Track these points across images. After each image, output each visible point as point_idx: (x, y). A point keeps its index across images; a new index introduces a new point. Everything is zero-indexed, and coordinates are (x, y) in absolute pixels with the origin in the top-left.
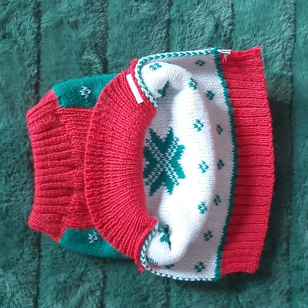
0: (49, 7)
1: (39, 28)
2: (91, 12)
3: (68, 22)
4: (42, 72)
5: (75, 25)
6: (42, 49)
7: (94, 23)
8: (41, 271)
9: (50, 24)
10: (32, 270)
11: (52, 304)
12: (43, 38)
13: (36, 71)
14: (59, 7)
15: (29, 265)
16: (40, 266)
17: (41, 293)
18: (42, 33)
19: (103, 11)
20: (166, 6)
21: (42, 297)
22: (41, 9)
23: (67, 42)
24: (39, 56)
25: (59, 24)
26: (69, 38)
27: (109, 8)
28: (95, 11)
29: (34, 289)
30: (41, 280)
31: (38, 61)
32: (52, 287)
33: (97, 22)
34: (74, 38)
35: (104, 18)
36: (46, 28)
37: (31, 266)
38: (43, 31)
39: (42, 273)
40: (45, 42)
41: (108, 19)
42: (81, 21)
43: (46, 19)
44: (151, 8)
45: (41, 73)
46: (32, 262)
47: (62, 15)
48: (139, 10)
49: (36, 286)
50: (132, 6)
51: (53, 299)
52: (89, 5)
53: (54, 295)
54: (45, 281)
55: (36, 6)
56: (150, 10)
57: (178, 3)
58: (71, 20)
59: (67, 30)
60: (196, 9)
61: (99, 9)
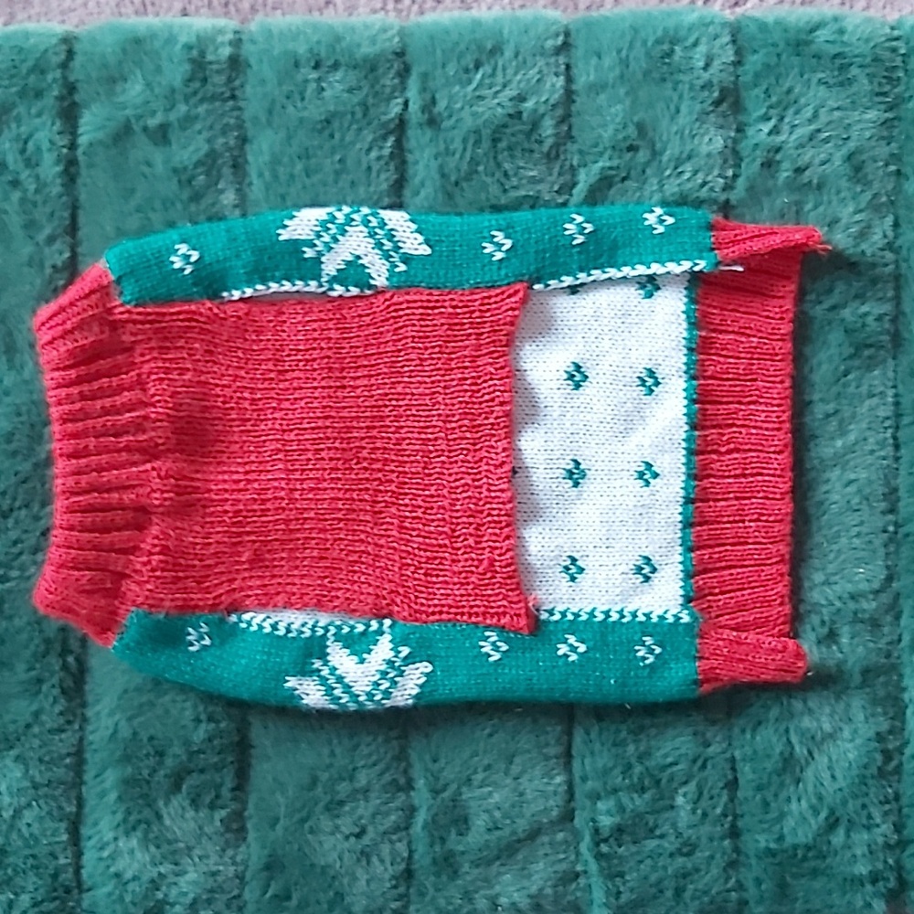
0: (98, 94)
1: (73, 146)
2: (202, 101)
3: (145, 129)
4: (84, 255)
5: (161, 135)
6: (83, 197)
7: (211, 128)
8: (88, 756)
9: (100, 135)
10: (64, 751)
11: (116, 839)
12: (84, 171)
13: (67, 255)
14: (124, 91)
15: (57, 737)
16: (85, 742)
17: (87, 810)
18: (81, 158)
19: (233, 97)
20: (393, 78)
21: (89, 820)
22: (77, 98)
23: (143, 179)
24: (74, 217)
25: (122, 135)
26: (146, 169)
27: (248, 89)
28: (213, 98)
29: (69, 800)
30: (88, 777)
31: (73, 228)
32: (113, 796)
33: (218, 127)
34: (159, 168)
35: (235, 113)
36: (91, 144)
37: (61, 741)
38: (84, 153)
39: (90, 761)
40: (88, 180)
41: (247, 115)
42: (176, 124)
43: (91, 125)
44: (354, 84)
45: (80, 258)
46: (63, 731)
47: (128, 112)
48: (323, 89)
49: (73, 794)
50: (306, 81)
51: (118, 825)
52: (197, 84)
53: (119, 816)
54: (99, 779)
55: (65, 92)
56: (350, 90)
57: (423, 69)
58: (153, 122)
59: (142, 148)
60: (470, 82)
61: (223, 93)
